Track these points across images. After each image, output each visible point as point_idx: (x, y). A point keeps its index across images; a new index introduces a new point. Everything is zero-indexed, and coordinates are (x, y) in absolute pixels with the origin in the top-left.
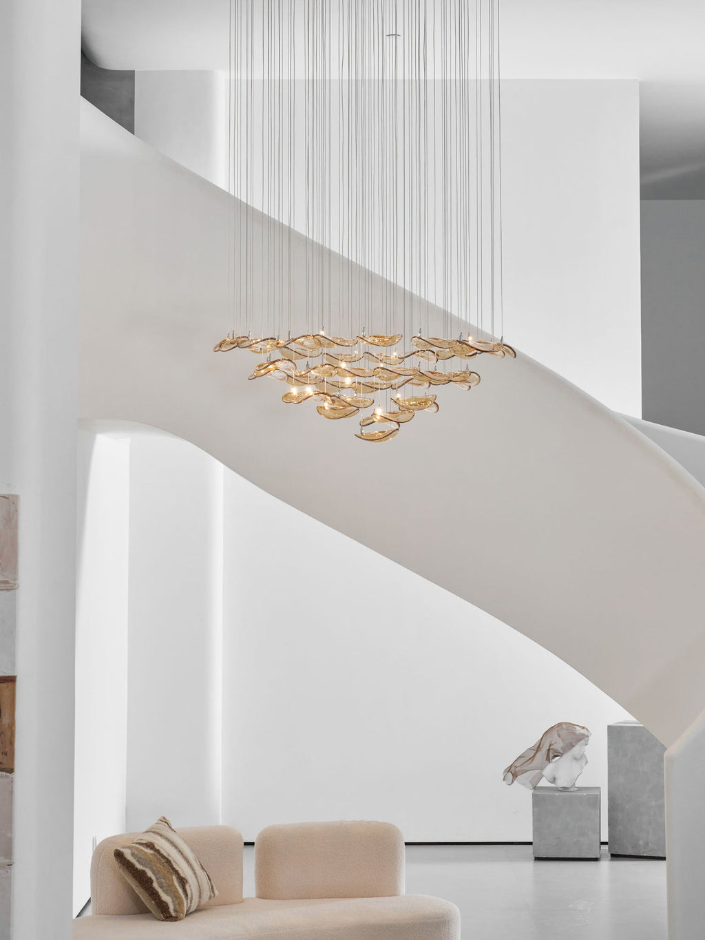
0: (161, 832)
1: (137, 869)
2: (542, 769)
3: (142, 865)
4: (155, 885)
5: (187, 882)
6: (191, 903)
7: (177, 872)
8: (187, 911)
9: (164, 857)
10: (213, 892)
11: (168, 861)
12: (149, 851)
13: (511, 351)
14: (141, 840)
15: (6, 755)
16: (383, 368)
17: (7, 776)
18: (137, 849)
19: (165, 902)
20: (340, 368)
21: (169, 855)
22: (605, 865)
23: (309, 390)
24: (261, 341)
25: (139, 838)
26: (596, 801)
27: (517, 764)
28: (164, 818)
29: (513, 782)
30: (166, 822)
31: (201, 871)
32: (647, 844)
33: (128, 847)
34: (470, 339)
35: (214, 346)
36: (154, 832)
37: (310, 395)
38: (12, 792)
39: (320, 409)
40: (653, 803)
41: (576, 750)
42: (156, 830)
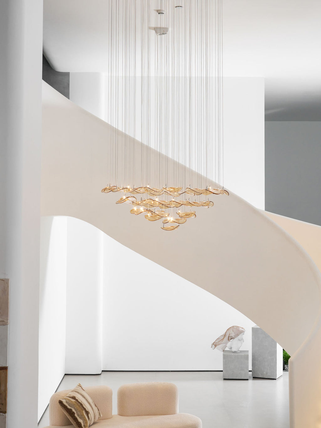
0: (78, 391)
1: (68, 408)
2: (226, 343)
3: (71, 407)
4: (76, 415)
5: (89, 413)
6: (91, 421)
7: (85, 409)
8: (89, 425)
9: (79, 403)
10: (100, 415)
11: (81, 405)
12: (73, 400)
13: (227, 193)
14: (70, 395)
15: (3, 404)
16: (174, 201)
17: (3, 415)
18: (68, 399)
19: (80, 422)
20: (155, 201)
21: (82, 402)
22: (251, 382)
23: (142, 209)
24: (122, 189)
25: (69, 394)
26: (247, 357)
27: (217, 342)
28: (80, 384)
29: (215, 348)
30: (81, 386)
31: (95, 407)
32: (267, 373)
33: (65, 399)
34: (210, 188)
35: (101, 190)
36: (75, 391)
37: (142, 211)
38: (5, 423)
39: (146, 216)
40: (270, 358)
41: (240, 337)
42: (76, 390)
